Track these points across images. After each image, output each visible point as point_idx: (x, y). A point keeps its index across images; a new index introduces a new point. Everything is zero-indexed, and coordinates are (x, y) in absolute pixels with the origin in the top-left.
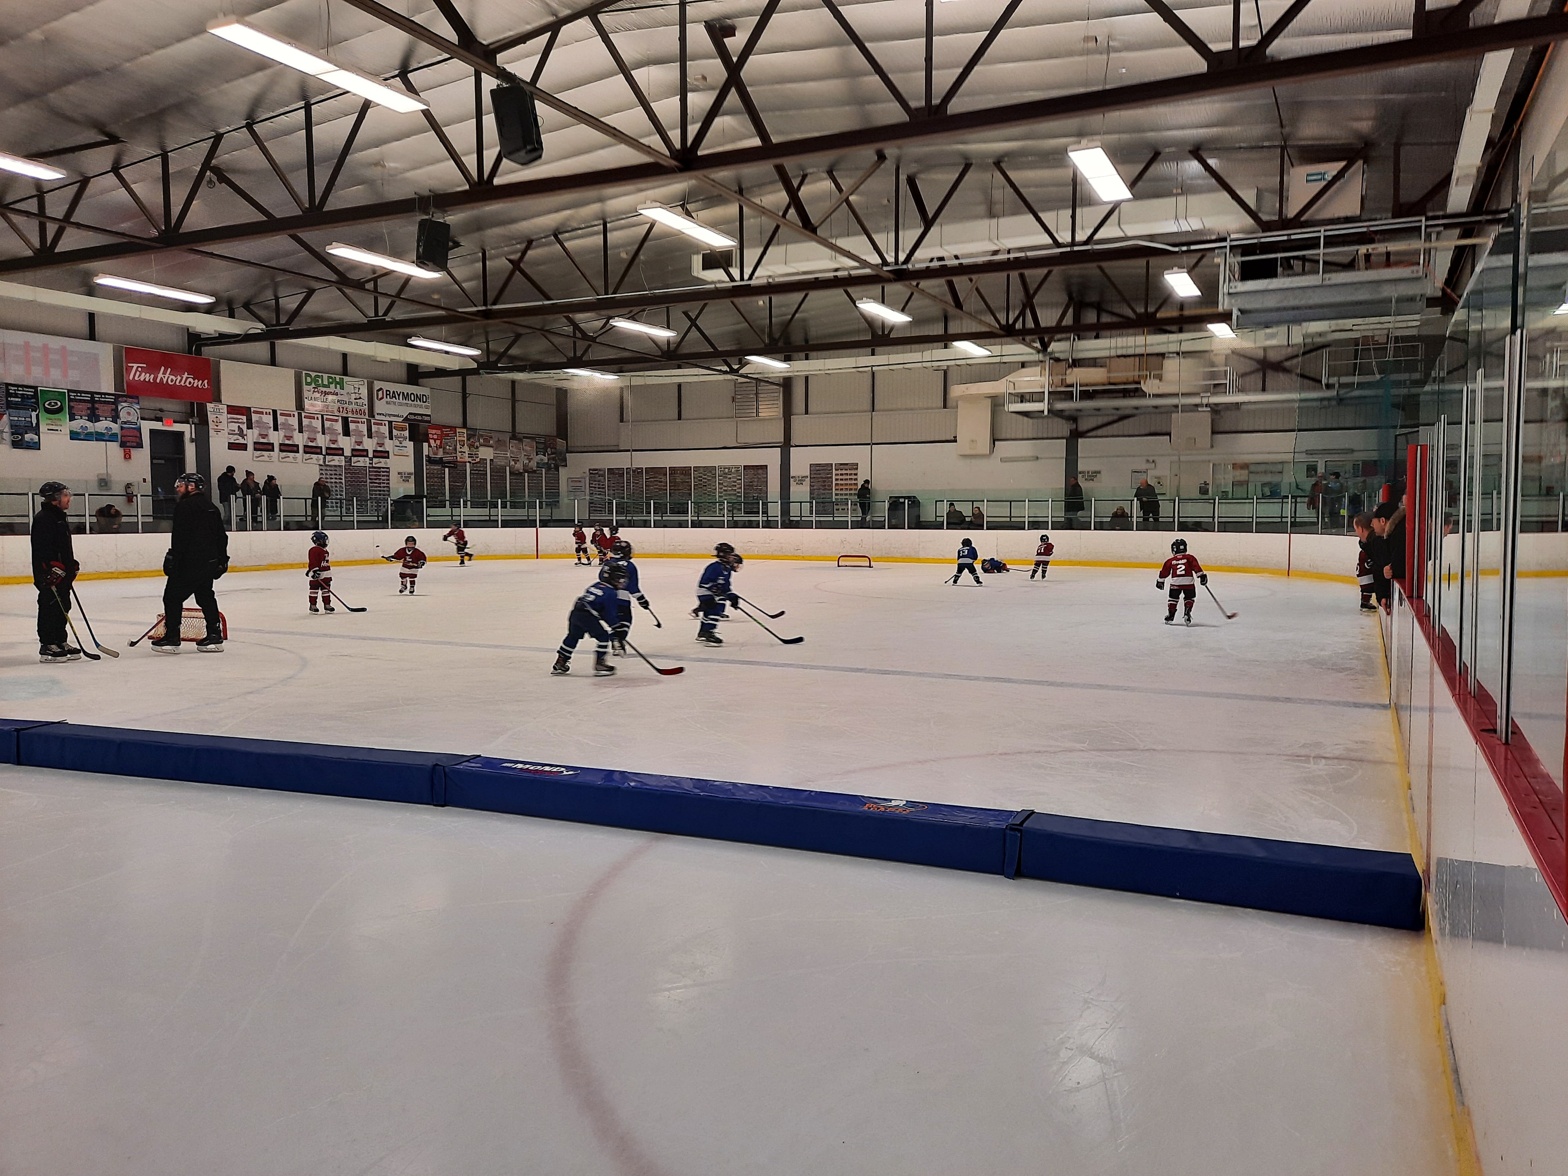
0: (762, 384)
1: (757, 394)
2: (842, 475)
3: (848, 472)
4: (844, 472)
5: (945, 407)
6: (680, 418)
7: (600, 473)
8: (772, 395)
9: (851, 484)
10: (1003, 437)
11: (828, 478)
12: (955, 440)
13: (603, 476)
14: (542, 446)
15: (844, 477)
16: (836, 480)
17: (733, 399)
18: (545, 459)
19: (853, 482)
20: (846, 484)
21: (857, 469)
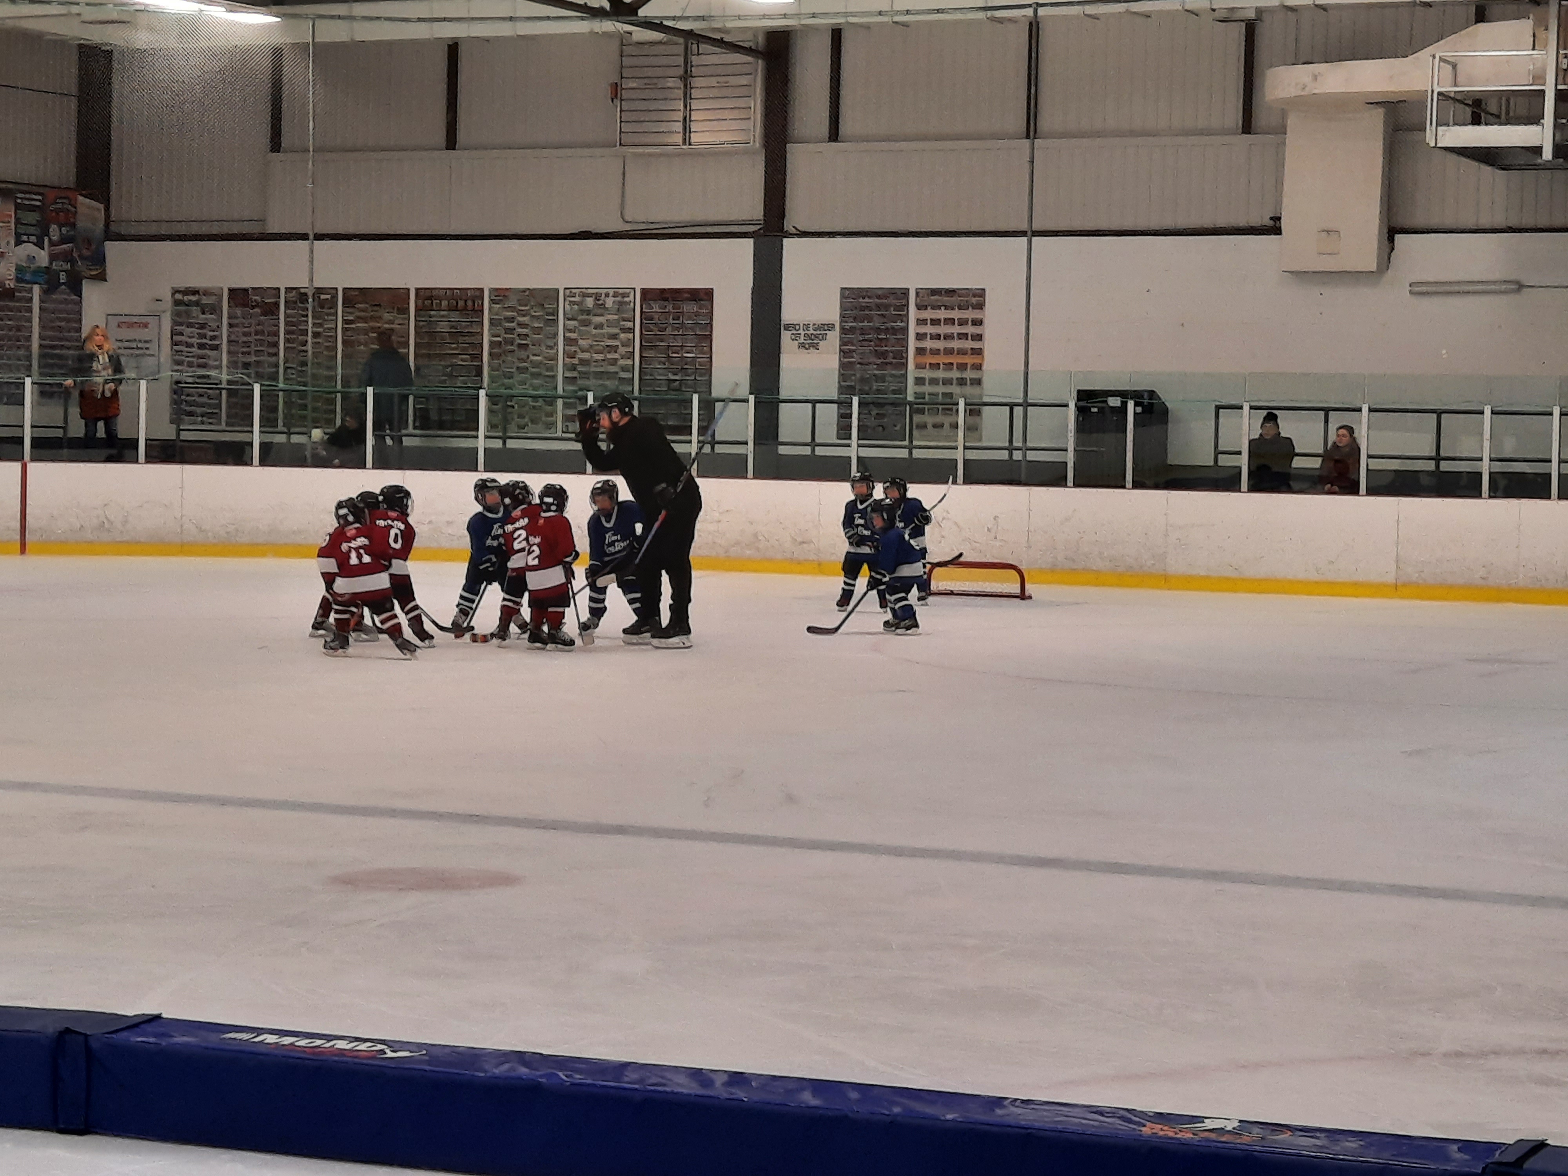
0: (704, 47)
1: (686, 77)
2: (935, 322)
3: (956, 314)
4: (942, 314)
5: (1247, 127)
6: (451, 143)
7: (205, 300)
8: (733, 80)
9: (962, 352)
10: (1419, 221)
11: (894, 331)
12: (1274, 228)
13: (215, 309)
14: (32, 217)
15: (943, 330)
16: (920, 337)
17: (616, 91)
18: (43, 257)
19: (969, 344)
20: (949, 352)
21: (980, 306)
